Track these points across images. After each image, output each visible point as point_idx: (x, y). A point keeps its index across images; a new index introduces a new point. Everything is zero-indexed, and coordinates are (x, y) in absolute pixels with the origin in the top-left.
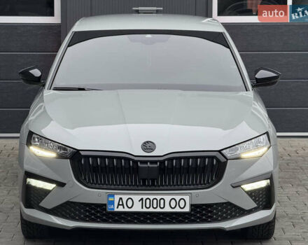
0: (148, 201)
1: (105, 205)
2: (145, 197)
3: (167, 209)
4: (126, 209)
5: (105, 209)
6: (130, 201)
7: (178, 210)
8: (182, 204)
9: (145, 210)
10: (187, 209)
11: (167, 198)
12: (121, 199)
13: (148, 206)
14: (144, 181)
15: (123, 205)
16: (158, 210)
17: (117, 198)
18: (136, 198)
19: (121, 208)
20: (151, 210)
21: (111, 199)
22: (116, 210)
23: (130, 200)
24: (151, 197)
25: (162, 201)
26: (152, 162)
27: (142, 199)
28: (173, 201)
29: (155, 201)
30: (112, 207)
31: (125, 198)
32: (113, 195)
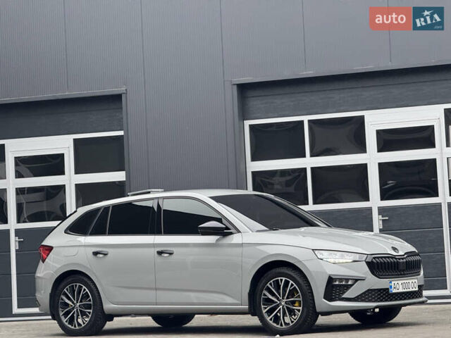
0: (404, 284)
1: (388, 289)
2: (403, 282)
3: (411, 290)
4: (397, 291)
5: (388, 291)
7: (414, 289)
8: (415, 285)
9: (404, 290)
10: (417, 289)
11: (410, 281)
13: (404, 287)
15: (395, 288)
16: (408, 290)
17: (393, 283)
18: (400, 282)
20: (406, 290)
22: (393, 292)
23: (398, 285)
24: (405, 282)
25: (409, 284)
26: (403, 259)
27: (402, 284)
28: (412, 283)
29: (407, 284)
30: (391, 290)
31: (396, 282)
32: (391, 282)
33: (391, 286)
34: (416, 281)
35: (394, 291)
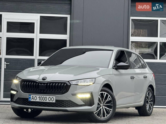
0: (41, 98)
1: (28, 99)
3: (48, 101)
6: (36, 98)
7: (51, 101)
8: (53, 99)
9: (40, 101)
10: (54, 101)
11: (48, 97)
12: (33, 96)
14: (41, 90)
15: (33, 99)
16: (45, 101)
18: (38, 96)
20: (42, 101)
22: (31, 100)
24: (43, 96)
25: (46, 98)
27: (39, 97)
29: (44, 98)
32: (30, 95)
33: (30, 98)
35: (33, 100)
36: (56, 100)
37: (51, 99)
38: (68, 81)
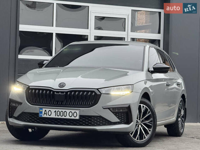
0: (58, 112)
1: (38, 114)
2: (57, 110)
3: (68, 117)
4: (48, 116)
5: (38, 116)
7: (73, 118)
8: (75, 115)
9: (57, 117)
10: (78, 118)
11: (68, 111)
12: (46, 110)
13: (58, 115)
14: (58, 102)
15: (46, 114)
16: (63, 117)
17: (44, 110)
18: (53, 111)
19: (45, 115)
20: (60, 117)
21: (41, 110)
22: (43, 116)
23: (50, 112)
24: (60, 110)
25: (65, 113)
26: (62, 92)
27: (56, 111)
28: (71, 113)
29: (62, 112)
30: (41, 115)
31: (47, 110)
33: (41, 112)
34: (78, 112)
35: (45, 116)
36: (80, 116)
37: (73, 114)
38: (97, 89)
